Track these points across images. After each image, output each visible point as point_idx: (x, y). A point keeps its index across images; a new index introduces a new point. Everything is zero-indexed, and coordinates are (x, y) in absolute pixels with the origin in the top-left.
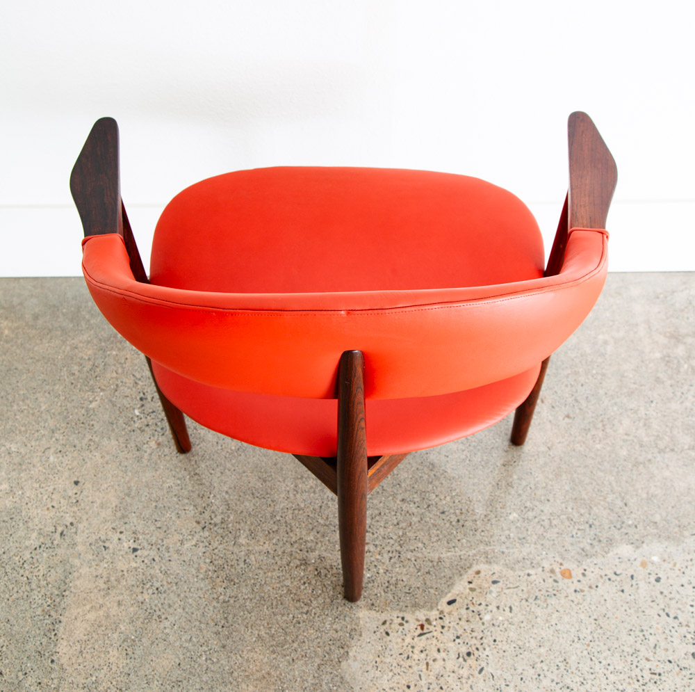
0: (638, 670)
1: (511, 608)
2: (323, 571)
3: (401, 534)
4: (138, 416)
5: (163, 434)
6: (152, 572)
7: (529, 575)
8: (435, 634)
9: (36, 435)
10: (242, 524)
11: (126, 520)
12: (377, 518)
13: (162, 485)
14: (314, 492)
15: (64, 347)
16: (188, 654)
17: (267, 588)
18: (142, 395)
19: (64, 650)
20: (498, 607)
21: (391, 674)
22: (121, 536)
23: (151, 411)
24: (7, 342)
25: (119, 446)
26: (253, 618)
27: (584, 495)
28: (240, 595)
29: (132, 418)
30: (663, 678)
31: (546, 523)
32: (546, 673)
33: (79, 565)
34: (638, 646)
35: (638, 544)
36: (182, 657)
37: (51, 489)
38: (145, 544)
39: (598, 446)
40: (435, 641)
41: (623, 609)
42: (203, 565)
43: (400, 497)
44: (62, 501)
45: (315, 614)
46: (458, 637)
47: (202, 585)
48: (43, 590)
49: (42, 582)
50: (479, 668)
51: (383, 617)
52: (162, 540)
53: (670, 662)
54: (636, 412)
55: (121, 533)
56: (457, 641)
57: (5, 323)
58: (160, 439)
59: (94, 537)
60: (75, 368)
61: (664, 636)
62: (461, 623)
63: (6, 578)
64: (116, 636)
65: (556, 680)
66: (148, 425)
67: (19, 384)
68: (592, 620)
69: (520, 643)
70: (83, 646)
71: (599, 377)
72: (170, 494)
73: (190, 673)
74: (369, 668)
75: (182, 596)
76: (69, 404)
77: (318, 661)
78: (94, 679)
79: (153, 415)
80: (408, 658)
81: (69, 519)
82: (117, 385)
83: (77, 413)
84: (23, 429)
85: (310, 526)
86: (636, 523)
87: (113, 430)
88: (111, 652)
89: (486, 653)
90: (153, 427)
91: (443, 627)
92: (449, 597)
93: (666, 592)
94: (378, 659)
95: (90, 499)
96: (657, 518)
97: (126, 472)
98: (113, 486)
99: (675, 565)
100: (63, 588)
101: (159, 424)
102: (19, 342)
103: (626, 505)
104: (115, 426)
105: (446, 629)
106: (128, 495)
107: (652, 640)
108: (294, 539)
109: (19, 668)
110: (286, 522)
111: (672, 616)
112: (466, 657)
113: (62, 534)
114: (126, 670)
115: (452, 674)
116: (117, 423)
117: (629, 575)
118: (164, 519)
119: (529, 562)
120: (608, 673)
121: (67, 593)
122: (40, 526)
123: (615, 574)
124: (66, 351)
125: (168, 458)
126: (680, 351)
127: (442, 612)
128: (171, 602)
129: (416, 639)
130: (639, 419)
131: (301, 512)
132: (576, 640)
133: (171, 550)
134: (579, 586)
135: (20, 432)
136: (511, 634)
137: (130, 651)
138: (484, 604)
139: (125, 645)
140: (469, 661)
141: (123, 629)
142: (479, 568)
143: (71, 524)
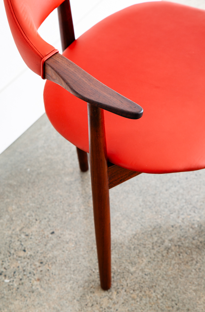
2: (180, 243)
3: (184, 201)
4: (10, 282)
5: (34, 275)
10: (123, 265)
12: (168, 205)
13: (66, 291)
14: (131, 224)
17: (170, 273)
23: (12, 273)
25: (21, 301)
26: (182, 288)
28: (164, 287)
29: (9, 285)
42: (132, 296)
43: (164, 191)
45: (200, 259)
47: (144, 302)
52: (102, 308)
58: (36, 277)
66: (21, 279)
72: (76, 290)
85: (149, 236)
87: (7, 299)
90: (25, 277)
97: (41, 305)
101: (25, 273)
108: (151, 247)
110: (138, 245)
116: (4, 295)
118: (89, 301)
125: (51, 280)
131: (137, 235)
133: (111, 306)
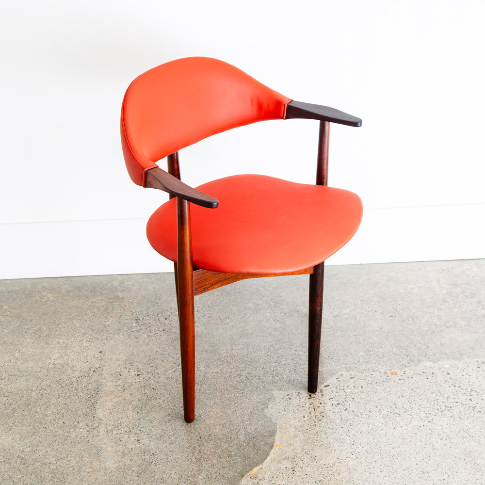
0: (438, 406)
1: (362, 387)
3: (295, 362)
4: (135, 326)
5: (151, 332)
6: (150, 382)
7: (372, 375)
8: (318, 398)
9: (74, 335)
11: (132, 364)
13: (152, 351)
14: (243, 349)
15: (87, 303)
16: (174, 411)
17: (218, 385)
18: (136, 318)
19: (100, 413)
20: (354, 387)
21: (293, 413)
22: (129, 370)
23: (142, 324)
24: (52, 302)
25: (125, 337)
26: (211, 396)
27: (402, 344)
29: (132, 327)
30: (452, 408)
31: (381, 356)
32: (384, 409)
33: (105, 382)
34: (438, 398)
35: (436, 361)
36: (170, 412)
37: (86, 355)
38: (145, 373)
39: (410, 327)
40: (318, 400)
41: (428, 385)
43: (293, 350)
44: (93, 359)
45: (247, 393)
46: (331, 398)
48: (85, 392)
49: (84, 389)
50: (345, 409)
51: (287, 393)
52: (154, 371)
53: (457, 402)
54: (433, 314)
55: (129, 369)
56: (331, 400)
57: (50, 295)
58: (149, 334)
59: (113, 372)
60: (95, 310)
61: (453, 393)
62: (333, 393)
63: (62, 389)
64: (130, 406)
65: (390, 411)
66: (141, 329)
67: (62, 317)
68: (410, 389)
69: (368, 399)
70: (112, 411)
71: (410, 301)
72: (158, 354)
73: (176, 417)
74: (280, 411)
75: (168, 390)
76: (92, 324)
77: (250, 410)
78: (119, 422)
79: (144, 326)
80: (303, 407)
81: (97, 366)
82: (121, 315)
83: (98, 327)
84: (66, 334)
85: (242, 362)
86: (434, 354)
88: (128, 412)
89: (349, 403)
90: (144, 330)
91: (322, 395)
92: (325, 384)
93: (453, 378)
94: (285, 408)
95: (110, 358)
96: (447, 351)
97: (130, 347)
98: (123, 353)
99: (458, 368)
100: (97, 390)
101: (148, 328)
102: (60, 302)
103: (428, 347)
104: (121, 331)
105: (324, 396)
106: (132, 355)
107: (446, 395)
108: (232, 367)
109: (74, 420)
110: (227, 361)
111: (457, 386)
112: (337, 405)
113: (94, 371)
114: (138, 418)
115: (329, 412)
116: (122, 329)
117: (431, 373)
118: (154, 363)
119: (372, 370)
120: (421, 408)
121: (99, 392)
122: (80, 369)
123: (423, 372)
124: (89, 304)
125: (154, 341)
126: (458, 290)
127: (322, 390)
128: (162, 393)
129: (307, 400)
130: (434, 316)
131: (236, 357)
132: (401, 397)
133: (160, 374)
134: (401, 378)
135: (64, 335)
136: (362, 396)
137: (139, 411)
138: (346, 386)
139: (136, 409)
140: (339, 406)
141: (134, 404)
142: (342, 373)
143: (99, 367)
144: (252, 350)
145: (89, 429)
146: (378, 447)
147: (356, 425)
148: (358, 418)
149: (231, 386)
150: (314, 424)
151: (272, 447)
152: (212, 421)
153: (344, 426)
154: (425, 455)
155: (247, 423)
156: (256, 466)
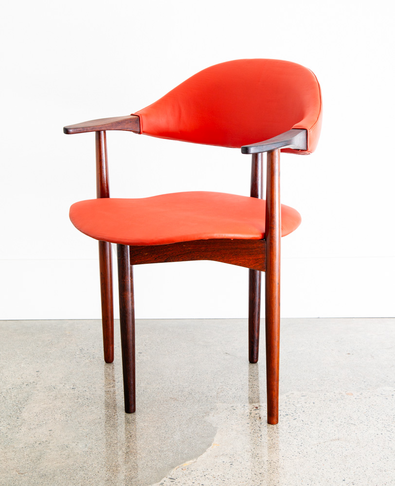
1: (313, 403)
4: (78, 354)
5: (94, 359)
6: (84, 394)
7: (325, 394)
9: (13, 359)
11: (68, 381)
13: (92, 372)
17: (157, 398)
18: (81, 349)
19: (25, 415)
20: (305, 403)
21: (236, 420)
22: (65, 385)
23: (86, 353)
25: (66, 362)
27: (360, 374)
29: (74, 355)
31: (336, 381)
32: (337, 420)
33: (37, 393)
37: (22, 373)
38: (81, 387)
39: (368, 362)
40: (264, 411)
41: (387, 404)
44: (28, 376)
45: (188, 404)
48: (13, 400)
49: (13, 397)
50: (293, 419)
51: (232, 405)
52: (91, 385)
59: (48, 385)
60: (40, 343)
64: (59, 411)
65: (344, 422)
66: (84, 356)
68: (367, 406)
69: (320, 412)
70: (38, 414)
71: (368, 344)
72: (97, 374)
74: (222, 419)
76: (34, 352)
77: (189, 417)
78: (44, 423)
79: (88, 354)
80: (248, 416)
81: (32, 381)
82: (66, 347)
83: (39, 354)
84: (5, 358)
85: (186, 382)
88: (56, 415)
89: (298, 414)
90: (87, 357)
94: (228, 417)
95: (46, 375)
97: (69, 368)
98: (61, 372)
100: (26, 399)
101: (91, 356)
102: (5, 336)
103: (387, 376)
104: (63, 357)
106: (71, 374)
108: (175, 385)
110: (170, 380)
112: (285, 416)
113: (27, 385)
114: (66, 420)
116: (65, 356)
117: (391, 395)
118: (92, 380)
119: (325, 391)
120: (378, 420)
121: (29, 400)
122: (13, 383)
123: (381, 394)
124: (34, 339)
125: (96, 365)
129: (253, 411)
131: (180, 378)
132: (357, 411)
133: (97, 388)
134: (357, 397)
136: (314, 410)
137: (68, 415)
138: (296, 402)
139: (66, 413)
140: (287, 417)
141: (64, 409)
142: (293, 392)
143: (34, 382)
144: (198, 374)
145: (10, 427)
146: (329, 449)
147: (305, 431)
148: (307, 426)
149: (171, 398)
150: (258, 429)
151: (209, 445)
152: (146, 424)
153: (292, 432)
154: (382, 457)
155: (184, 426)
156: (190, 460)
